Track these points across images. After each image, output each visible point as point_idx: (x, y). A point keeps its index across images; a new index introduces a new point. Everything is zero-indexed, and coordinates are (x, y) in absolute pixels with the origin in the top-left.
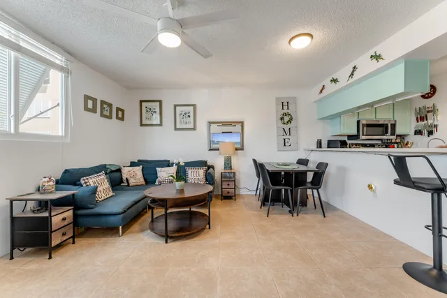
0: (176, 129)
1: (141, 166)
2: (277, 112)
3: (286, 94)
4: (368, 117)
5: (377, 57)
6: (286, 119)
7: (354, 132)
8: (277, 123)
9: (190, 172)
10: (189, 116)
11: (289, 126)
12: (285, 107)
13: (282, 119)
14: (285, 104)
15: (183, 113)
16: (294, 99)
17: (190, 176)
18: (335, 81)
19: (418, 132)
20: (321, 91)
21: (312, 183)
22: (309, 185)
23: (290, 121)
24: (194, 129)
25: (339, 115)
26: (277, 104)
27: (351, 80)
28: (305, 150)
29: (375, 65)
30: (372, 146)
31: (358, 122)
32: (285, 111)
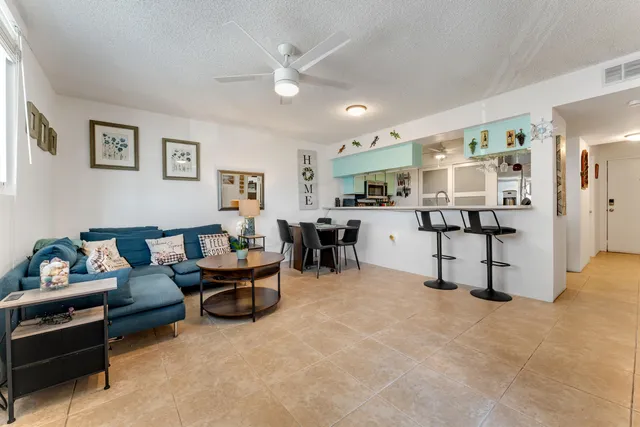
0: (166, 177)
1: (114, 239)
2: (299, 165)
3: (307, 147)
4: (371, 179)
5: (396, 135)
6: (308, 174)
7: (362, 192)
8: (299, 178)
9: (207, 241)
10: (189, 159)
11: (311, 182)
12: (307, 162)
13: (304, 174)
14: (307, 158)
15: (179, 154)
16: (315, 153)
17: (208, 246)
18: (356, 144)
19: (399, 194)
20: (341, 150)
21: (344, 240)
22: (341, 243)
23: (311, 177)
24: (197, 179)
25: (353, 176)
26: (299, 157)
27: (373, 148)
28: (324, 208)
29: (393, 141)
30: (371, 204)
31: (365, 183)
32: (307, 166)
